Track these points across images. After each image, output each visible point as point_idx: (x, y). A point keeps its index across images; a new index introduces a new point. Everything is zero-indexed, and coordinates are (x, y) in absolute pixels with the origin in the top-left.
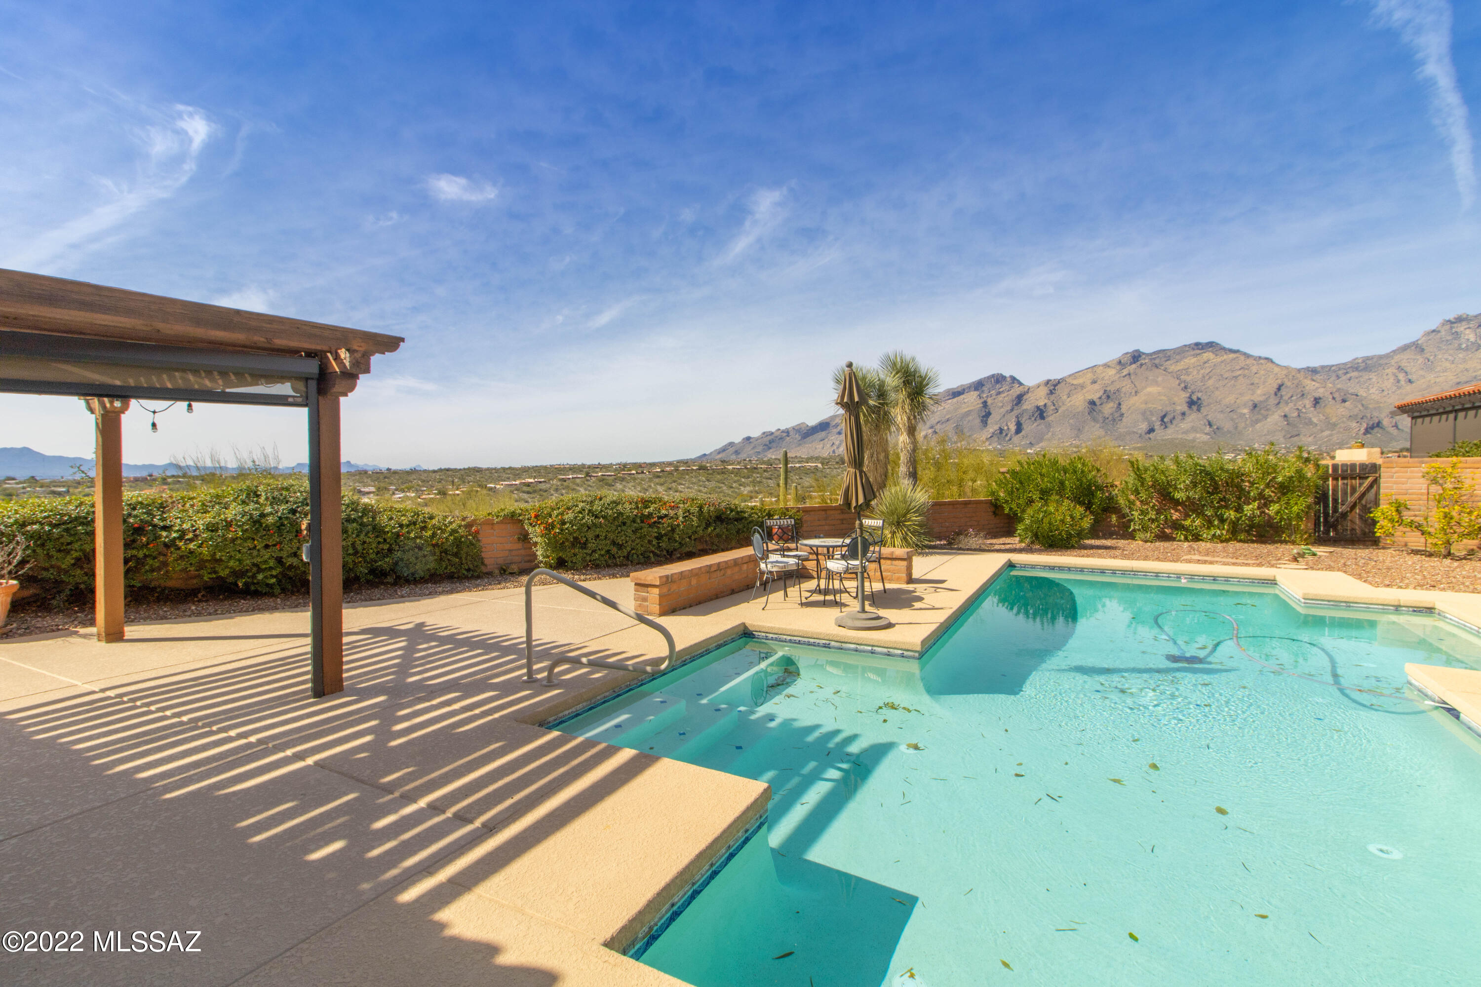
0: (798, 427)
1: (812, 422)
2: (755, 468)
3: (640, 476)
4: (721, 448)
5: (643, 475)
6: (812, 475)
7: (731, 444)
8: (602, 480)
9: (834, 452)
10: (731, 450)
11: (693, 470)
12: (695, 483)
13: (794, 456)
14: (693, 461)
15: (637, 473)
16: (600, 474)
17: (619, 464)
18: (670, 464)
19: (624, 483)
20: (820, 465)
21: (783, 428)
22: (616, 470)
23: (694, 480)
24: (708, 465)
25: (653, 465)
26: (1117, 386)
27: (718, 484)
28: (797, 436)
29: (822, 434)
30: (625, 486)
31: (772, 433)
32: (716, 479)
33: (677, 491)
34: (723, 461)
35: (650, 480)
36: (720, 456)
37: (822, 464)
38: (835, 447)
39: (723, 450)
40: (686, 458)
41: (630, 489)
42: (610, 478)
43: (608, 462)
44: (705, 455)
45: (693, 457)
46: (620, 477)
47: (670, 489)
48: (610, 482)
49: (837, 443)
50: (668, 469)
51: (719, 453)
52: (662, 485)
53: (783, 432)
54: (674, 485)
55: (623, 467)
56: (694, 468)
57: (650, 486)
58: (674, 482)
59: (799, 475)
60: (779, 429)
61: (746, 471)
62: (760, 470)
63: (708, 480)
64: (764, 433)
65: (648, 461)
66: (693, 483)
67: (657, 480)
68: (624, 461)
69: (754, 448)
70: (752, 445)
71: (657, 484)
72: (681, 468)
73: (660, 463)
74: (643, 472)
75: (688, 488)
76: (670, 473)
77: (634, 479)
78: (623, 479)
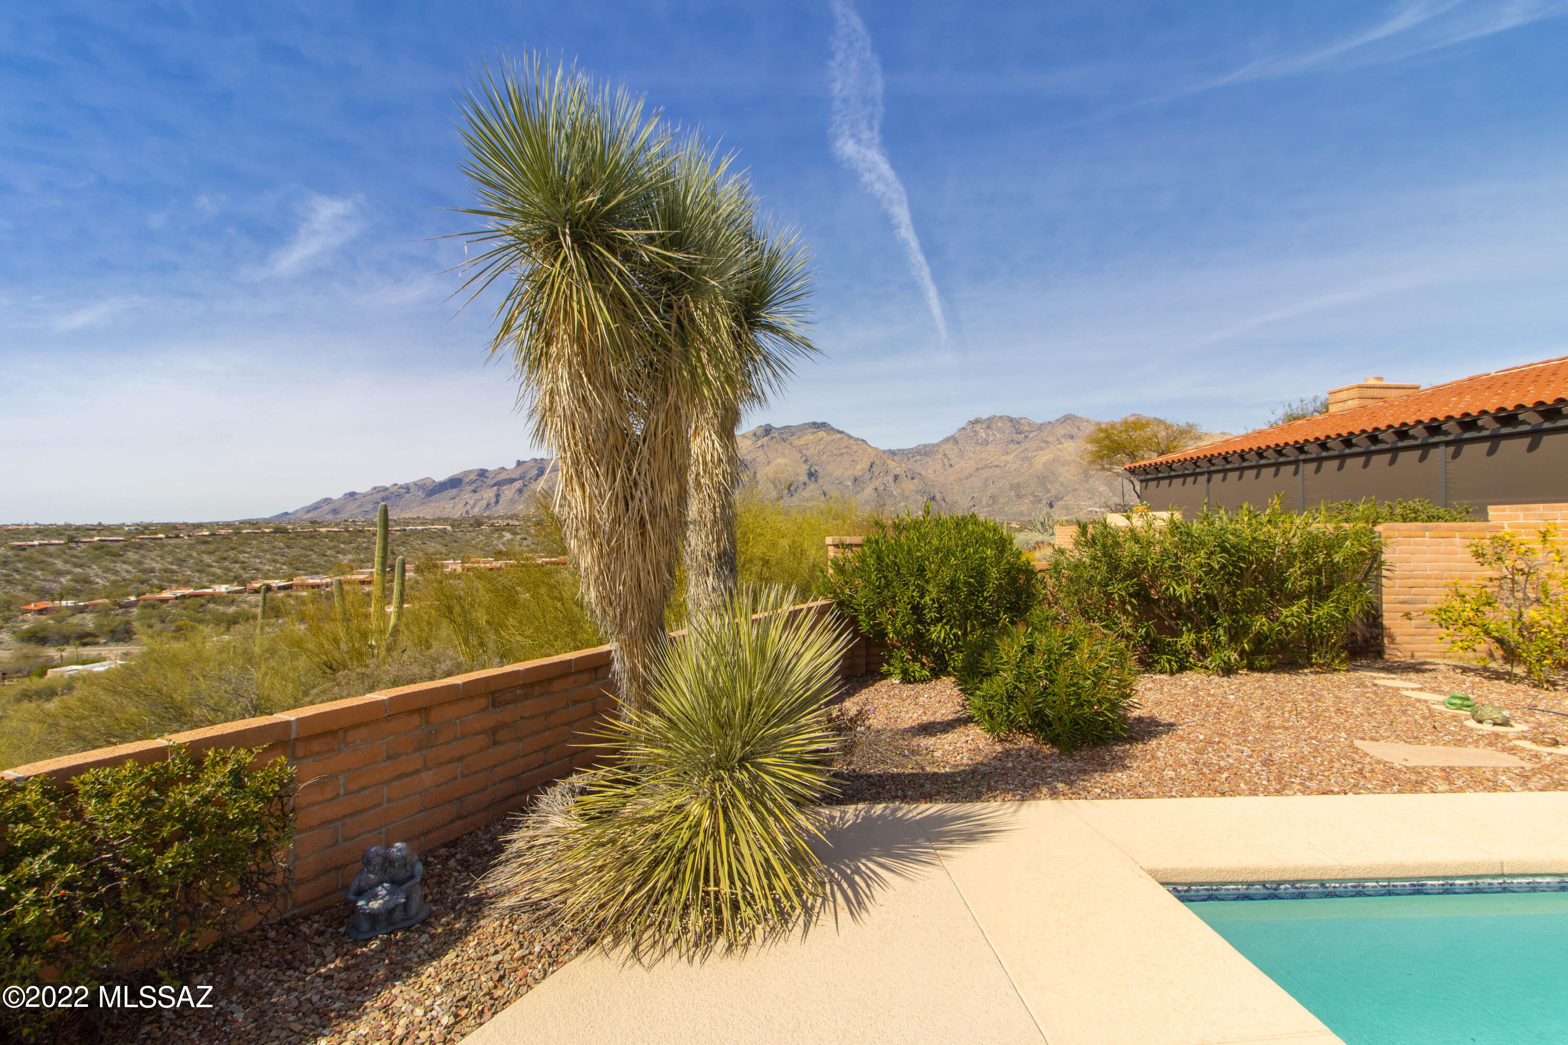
0: (422, 482)
1: (440, 476)
2: (360, 531)
3: (172, 541)
4: (311, 506)
5: (179, 540)
6: (439, 539)
7: (327, 501)
8: (101, 547)
9: (467, 512)
10: (327, 508)
11: (264, 533)
12: (266, 551)
13: (415, 516)
14: (267, 522)
15: (167, 537)
16: (96, 539)
17: (138, 525)
18: (228, 525)
19: (142, 552)
20: (449, 528)
21: (401, 482)
22: (129, 532)
23: (266, 547)
24: (290, 527)
25: (200, 526)
26: (753, 455)
27: (303, 552)
28: (420, 493)
29: (454, 492)
30: (144, 556)
31: (387, 489)
32: (301, 545)
33: (236, 562)
34: (313, 522)
35: (191, 547)
36: (309, 516)
37: (453, 526)
38: (469, 507)
39: (315, 507)
40: (255, 517)
41: (153, 559)
42: (116, 544)
43: (117, 521)
44: (287, 514)
45: (267, 516)
46: (135, 543)
47: (225, 559)
48: (115, 550)
49: (472, 502)
50: (223, 532)
51: (308, 511)
52: (210, 553)
53: (401, 487)
54: (232, 554)
55: (144, 528)
56: (267, 530)
57: (190, 556)
58: (233, 549)
59: (421, 539)
60: (396, 485)
61: (346, 534)
62: (367, 534)
63: (288, 547)
64: (375, 488)
65: (190, 521)
66: (263, 551)
67: (203, 547)
68: (147, 520)
69: (360, 506)
70: (358, 503)
71: (204, 552)
72: (245, 531)
73: (211, 524)
74: (177, 536)
75: (255, 557)
76: (227, 537)
77: (163, 546)
78: (140, 546)
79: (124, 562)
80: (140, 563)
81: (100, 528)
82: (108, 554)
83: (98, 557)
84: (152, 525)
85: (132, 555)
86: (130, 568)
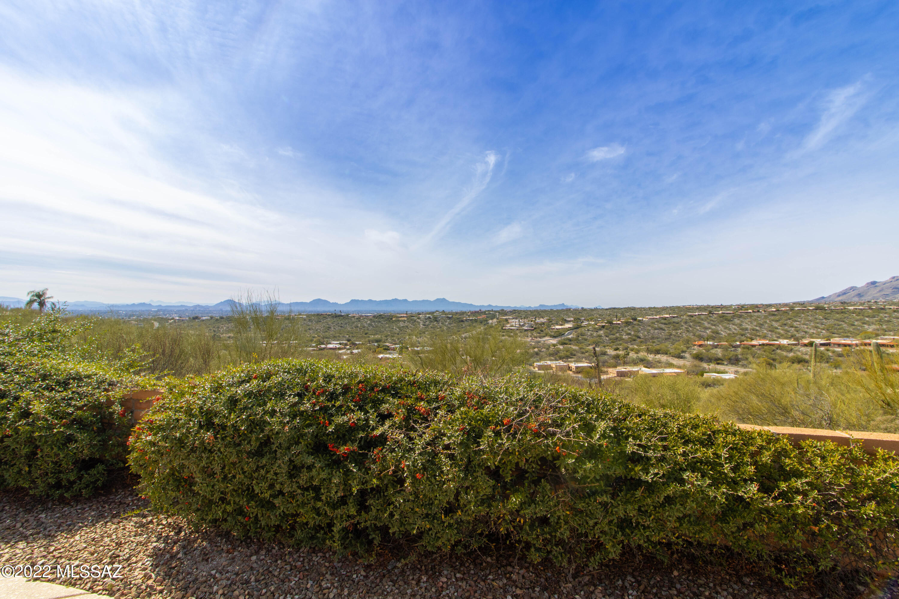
2: (882, 309)
3: (756, 314)
4: (841, 292)
5: (759, 314)
7: (853, 288)
8: (722, 316)
10: (853, 293)
11: (809, 310)
12: (811, 321)
14: (810, 303)
15: (753, 312)
16: (721, 312)
17: (738, 305)
18: (786, 305)
19: (741, 319)
22: (735, 309)
23: (810, 318)
24: (826, 306)
25: (770, 306)
27: (836, 322)
30: (742, 322)
32: (834, 318)
33: (792, 327)
34: (843, 303)
35: (766, 317)
36: (840, 298)
39: (844, 293)
40: (802, 300)
41: (747, 323)
42: (729, 315)
43: (729, 304)
44: (823, 298)
45: (810, 300)
46: (738, 315)
47: (785, 324)
48: (729, 318)
50: (783, 309)
51: (839, 296)
52: (777, 321)
54: (789, 322)
55: (742, 307)
56: (810, 308)
57: (766, 322)
58: (790, 319)
61: (870, 311)
62: (888, 311)
63: (826, 319)
65: (764, 303)
66: (808, 321)
67: (772, 318)
68: (743, 303)
69: (880, 291)
70: (879, 289)
71: (773, 320)
72: (796, 309)
73: (776, 304)
74: (758, 311)
75: (803, 324)
76: (786, 312)
77: (751, 316)
78: (740, 316)
79: (733, 324)
80: (741, 325)
81: (722, 307)
82: (726, 320)
83: (722, 321)
84: (745, 305)
85: (736, 321)
86: (736, 327)
